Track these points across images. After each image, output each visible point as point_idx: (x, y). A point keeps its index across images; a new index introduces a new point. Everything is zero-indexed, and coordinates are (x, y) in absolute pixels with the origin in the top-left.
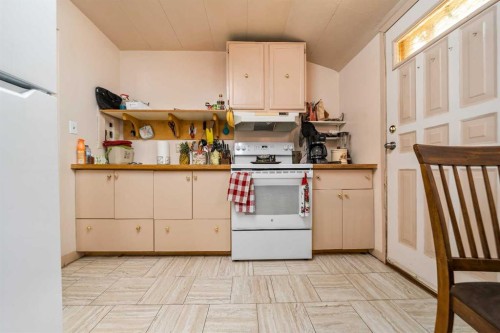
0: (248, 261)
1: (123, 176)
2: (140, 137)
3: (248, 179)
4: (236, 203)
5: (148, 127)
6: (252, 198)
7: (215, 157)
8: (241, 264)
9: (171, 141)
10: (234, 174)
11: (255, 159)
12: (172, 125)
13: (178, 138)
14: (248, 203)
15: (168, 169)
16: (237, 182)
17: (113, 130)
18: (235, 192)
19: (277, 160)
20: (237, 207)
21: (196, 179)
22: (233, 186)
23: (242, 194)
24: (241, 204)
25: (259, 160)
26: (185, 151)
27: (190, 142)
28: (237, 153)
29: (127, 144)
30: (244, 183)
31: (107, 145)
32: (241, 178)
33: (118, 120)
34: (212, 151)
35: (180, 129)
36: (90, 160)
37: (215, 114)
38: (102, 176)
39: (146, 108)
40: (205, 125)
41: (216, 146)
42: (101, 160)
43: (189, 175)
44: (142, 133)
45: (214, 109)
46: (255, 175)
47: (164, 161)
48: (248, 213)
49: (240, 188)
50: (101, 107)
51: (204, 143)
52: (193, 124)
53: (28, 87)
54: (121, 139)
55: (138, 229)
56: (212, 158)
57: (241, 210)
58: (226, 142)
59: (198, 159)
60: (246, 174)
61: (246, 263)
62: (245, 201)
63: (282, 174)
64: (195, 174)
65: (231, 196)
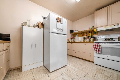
0: (99, 65)
1: (73, 44)
2: (76, 37)
3: (99, 45)
4: (95, 50)
5: (77, 35)
6: (100, 50)
7: (92, 40)
8: (97, 65)
9: (81, 37)
10: (95, 44)
11: (104, 40)
12: (82, 34)
13: (83, 36)
14: (99, 51)
15: (81, 42)
16: (95, 45)
17: (72, 36)
18: (95, 48)
19: (113, 40)
20: (96, 51)
21: (86, 44)
22: (94, 46)
23: (97, 48)
24: (97, 51)
25: (106, 40)
26: (85, 39)
27: (86, 37)
28: (98, 38)
29: (74, 38)
30: (97, 46)
31: (71, 38)
32: (97, 45)
33: (73, 34)
34: (91, 38)
35: (83, 34)
36: (69, 41)
37: (91, 30)
38: (70, 44)
39: (77, 31)
40: (89, 32)
41: (92, 37)
42: (70, 41)
43: (84, 44)
44: (76, 36)
45: (91, 29)
46: (101, 44)
47: (80, 41)
48: (99, 53)
49: (96, 47)
50: (70, 33)
51: (89, 37)
52: (86, 33)
53: (65, 35)
54: (73, 37)
55: (75, 53)
56: (91, 40)
57: (97, 52)
58: (94, 36)
59: (87, 40)
60: (98, 44)
61: (98, 66)
62: (98, 50)
63: (115, 44)
64: (86, 43)
65: (94, 49)
